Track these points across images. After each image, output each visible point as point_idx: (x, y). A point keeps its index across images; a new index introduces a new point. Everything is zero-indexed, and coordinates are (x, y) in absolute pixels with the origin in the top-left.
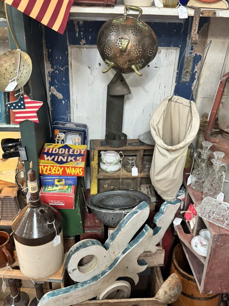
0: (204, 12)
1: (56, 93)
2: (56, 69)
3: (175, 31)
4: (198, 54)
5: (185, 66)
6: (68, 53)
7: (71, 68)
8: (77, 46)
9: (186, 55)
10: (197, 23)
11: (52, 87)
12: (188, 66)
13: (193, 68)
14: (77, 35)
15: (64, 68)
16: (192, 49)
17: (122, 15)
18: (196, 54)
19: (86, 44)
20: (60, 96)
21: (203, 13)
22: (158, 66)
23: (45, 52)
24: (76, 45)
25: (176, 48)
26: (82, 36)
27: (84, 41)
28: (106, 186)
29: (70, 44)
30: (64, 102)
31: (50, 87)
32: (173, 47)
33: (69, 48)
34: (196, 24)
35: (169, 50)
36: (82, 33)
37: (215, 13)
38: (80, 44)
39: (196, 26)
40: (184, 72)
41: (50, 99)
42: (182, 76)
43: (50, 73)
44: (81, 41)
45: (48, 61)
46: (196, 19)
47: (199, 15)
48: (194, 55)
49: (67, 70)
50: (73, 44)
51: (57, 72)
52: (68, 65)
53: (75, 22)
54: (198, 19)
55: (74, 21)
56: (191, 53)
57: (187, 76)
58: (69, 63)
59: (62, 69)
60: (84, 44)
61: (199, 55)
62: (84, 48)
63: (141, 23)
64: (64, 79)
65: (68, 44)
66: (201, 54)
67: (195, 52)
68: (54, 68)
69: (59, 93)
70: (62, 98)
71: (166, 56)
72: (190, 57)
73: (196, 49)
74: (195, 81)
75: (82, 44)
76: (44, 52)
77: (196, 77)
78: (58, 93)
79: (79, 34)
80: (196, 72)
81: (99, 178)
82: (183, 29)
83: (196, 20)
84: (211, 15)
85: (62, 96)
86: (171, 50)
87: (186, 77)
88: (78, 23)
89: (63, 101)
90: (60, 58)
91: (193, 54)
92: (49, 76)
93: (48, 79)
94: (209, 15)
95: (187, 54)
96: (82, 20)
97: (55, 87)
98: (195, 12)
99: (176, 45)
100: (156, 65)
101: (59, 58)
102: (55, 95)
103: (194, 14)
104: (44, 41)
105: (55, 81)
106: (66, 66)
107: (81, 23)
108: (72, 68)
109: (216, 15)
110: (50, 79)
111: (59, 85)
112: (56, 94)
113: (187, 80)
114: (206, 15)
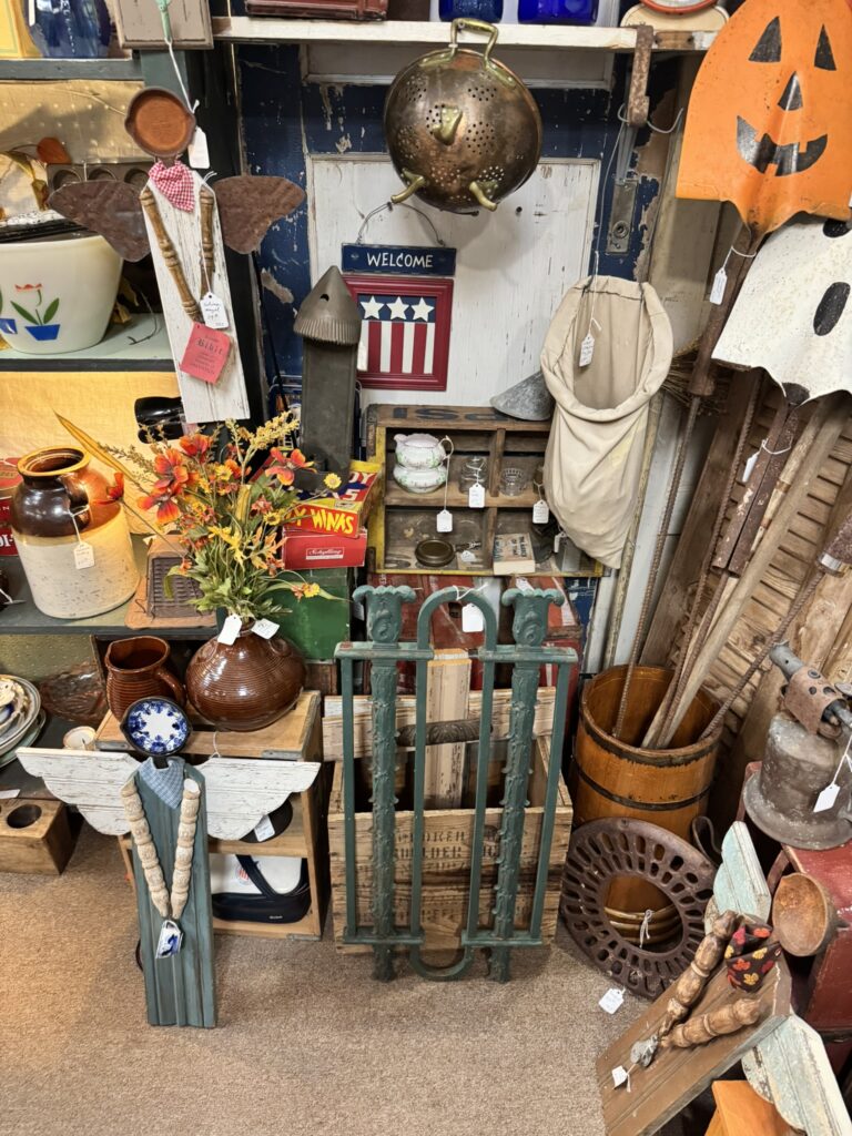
0: (662, 36)
1: (273, 285)
3: (589, 112)
4: (649, 179)
5: (615, 209)
6: (305, 175)
7: (314, 218)
8: (329, 155)
9: (617, 180)
10: (645, 69)
11: (264, 271)
12: (624, 209)
13: (638, 217)
14: (329, 127)
15: (296, 217)
16: (633, 164)
17: (445, 45)
18: (644, 178)
19: (354, 149)
20: (286, 295)
21: (661, 40)
22: (544, 212)
24: (325, 152)
25: (591, 161)
26: (342, 129)
27: (346, 143)
28: (409, 533)
29: (310, 152)
31: (259, 271)
32: (583, 157)
33: (308, 161)
34: (640, 71)
35: (571, 167)
36: (341, 120)
37: (691, 40)
38: (337, 151)
39: (641, 77)
40: (612, 227)
41: (260, 304)
42: (609, 239)
44: (339, 143)
46: (642, 55)
47: (650, 45)
48: (637, 179)
49: (303, 221)
50: (320, 151)
51: (278, 229)
52: (307, 207)
53: (323, 90)
54: (647, 55)
55: (318, 85)
56: (630, 175)
57: (620, 237)
58: (309, 204)
59: (291, 220)
60: (348, 150)
61: (653, 180)
62: (347, 161)
63: (494, 66)
64: (295, 246)
65: (305, 150)
66: (658, 179)
67: (640, 170)
69: (283, 285)
70: (290, 302)
71: (565, 185)
72: (629, 185)
73: (645, 163)
74: (643, 253)
75: (342, 151)
77: (644, 241)
78: (280, 287)
79: (335, 123)
80: (644, 227)
81: (389, 504)
82: (609, 107)
83: (641, 59)
84: (680, 46)
85: (291, 294)
86: (578, 168)
87: (618, 241)
88: (331, 90)
89: (294, 310)
91: (635, 178)
94: (676, 45)
95: (620, 178)
96: (341, 83)
97: (273, 271)
98: (639, 37)
99: (590, 154)
100: (539, 210)
102: (271, 292)
103: (638, 42)
104: (241, 144)
105: (273, 252)
106: (301, 212)
107: (339, 90)
108: (317, 216)
109: (694, 45)
111: (283, 265)
112: (276, 288)
113: (621, 250)
114: (667, 45)
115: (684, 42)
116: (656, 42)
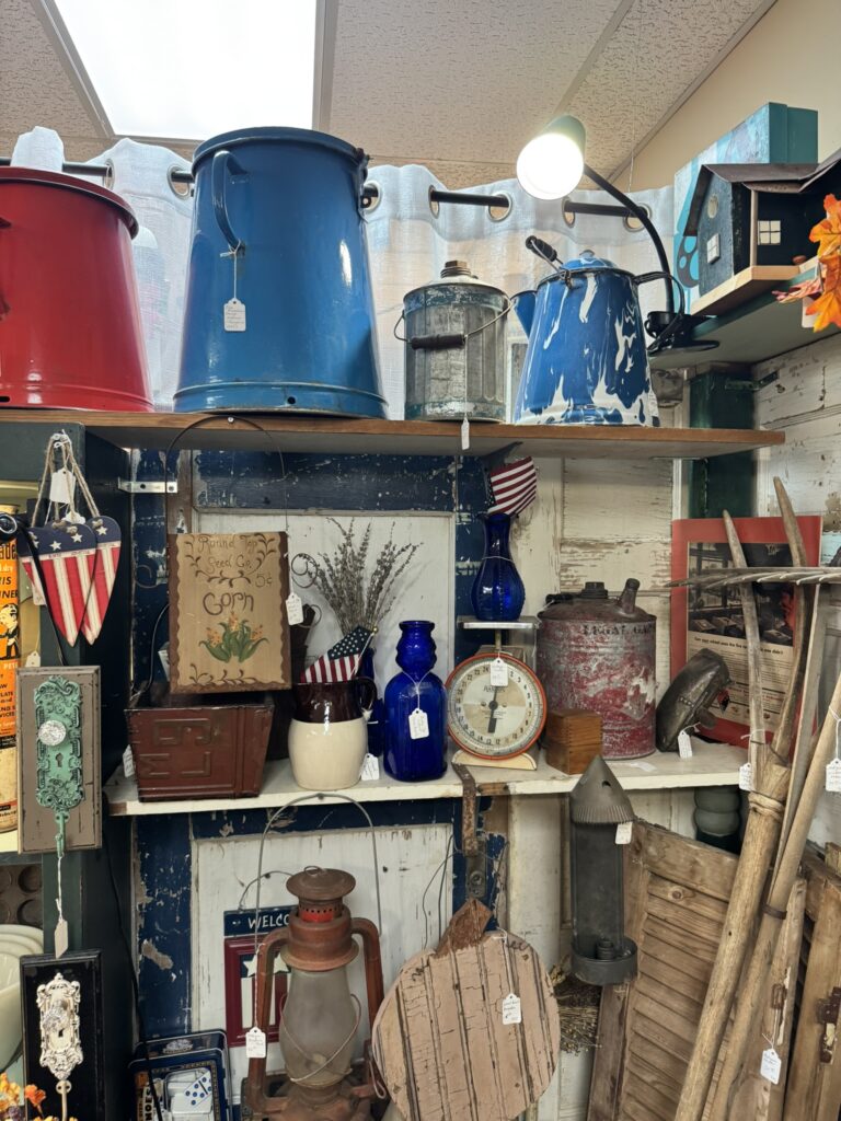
0: (483, 787)
1: (155, 955)
2: (159, 897)
4: (496, 835)
5: (469, 864)
6: (190, 859)
7: (197, 890)
8: (213, 839)
11: (145, 942)
12: (477, 863)
13: (490, 867)
15: (180, 892)
16: (480, 824)
18: (491, 836)
19: (235, 833)
20: (165, 962)
21: (483, 790)
22: (407, 867)
23: (135, 860)
24: (210, 837)
25: (444, 824)
26: (226, 818)
27: (228, 830)
29: (196, 838)
30: (174, 976)
31: (141, 942)
32: (436, 822)
33: (193, 845)
34: (469, 813)
35: (428, 830)
37: (506, 788)
38: (220, 835)
40: (469, 877)
43: (144, 907)
44: (222, 830)
45: (140, 879)
46: (468, 802)
47: (475, 794)
48: (485, 837)
49: (187, 896)
50: (204, 836)
51: (163, 904)
52: (190, 883)
54: (472, 802)
56: (478, 833)
57: (477, 885)
58: (193, 880)
59: (175, 896)
60: (230, 834)
61: (499, 836)
62: (229, 841)
64: (178, 918)
65: (192, 837)
66: (503, 835)
67: (487, 830)
68: (153, 896)
69: (164, 953)
70: (169, 967)
71: (424, 844)
73: (490, 822)
74: (499, 895)
75: (225, 835)
76: (133, 860)
77: (499, 886)
78: (160, 955)
80: (497, 875)
83: (468, 805)
84: (498, 792)
85: (170, 961)
86: (433, 830)
87: (476, 888)
90: (172, 870)
91: (483, 836)
92: (141, 914)
93: (136, 922)
94: (494, 792)
97: (154, 941)
98: (464, 790)
100: (403, 865)
101: (167, 871)
102: (151, 961)
103: (464, 794)
105: (156, 924)
106: (185, 888)
108: (200, 889)
109: (508, 791)
110: (141, 922)
111: (164, 935)
112: (157, 957)
113: (479, 896)
114: (487, 793)
115: (501, 789)
116: (479, 791)
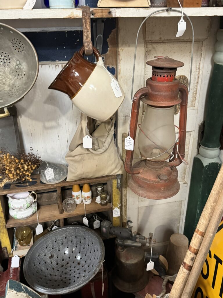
0: (95, 11)
3: (78, 40)
4: (110, 67)
10: (89, 27)
21: (95, 14)
37: (110, 13)
39: (88, 31)
54: (89, 21)
66: (115, 67)
81: (8, 228)
83: (86, 23)
94: (102, 15)
98: (83, 12)
109: (112, 15)
114: (98, 15)
115: (107, 14)
116: (93, 14)
